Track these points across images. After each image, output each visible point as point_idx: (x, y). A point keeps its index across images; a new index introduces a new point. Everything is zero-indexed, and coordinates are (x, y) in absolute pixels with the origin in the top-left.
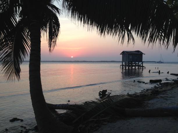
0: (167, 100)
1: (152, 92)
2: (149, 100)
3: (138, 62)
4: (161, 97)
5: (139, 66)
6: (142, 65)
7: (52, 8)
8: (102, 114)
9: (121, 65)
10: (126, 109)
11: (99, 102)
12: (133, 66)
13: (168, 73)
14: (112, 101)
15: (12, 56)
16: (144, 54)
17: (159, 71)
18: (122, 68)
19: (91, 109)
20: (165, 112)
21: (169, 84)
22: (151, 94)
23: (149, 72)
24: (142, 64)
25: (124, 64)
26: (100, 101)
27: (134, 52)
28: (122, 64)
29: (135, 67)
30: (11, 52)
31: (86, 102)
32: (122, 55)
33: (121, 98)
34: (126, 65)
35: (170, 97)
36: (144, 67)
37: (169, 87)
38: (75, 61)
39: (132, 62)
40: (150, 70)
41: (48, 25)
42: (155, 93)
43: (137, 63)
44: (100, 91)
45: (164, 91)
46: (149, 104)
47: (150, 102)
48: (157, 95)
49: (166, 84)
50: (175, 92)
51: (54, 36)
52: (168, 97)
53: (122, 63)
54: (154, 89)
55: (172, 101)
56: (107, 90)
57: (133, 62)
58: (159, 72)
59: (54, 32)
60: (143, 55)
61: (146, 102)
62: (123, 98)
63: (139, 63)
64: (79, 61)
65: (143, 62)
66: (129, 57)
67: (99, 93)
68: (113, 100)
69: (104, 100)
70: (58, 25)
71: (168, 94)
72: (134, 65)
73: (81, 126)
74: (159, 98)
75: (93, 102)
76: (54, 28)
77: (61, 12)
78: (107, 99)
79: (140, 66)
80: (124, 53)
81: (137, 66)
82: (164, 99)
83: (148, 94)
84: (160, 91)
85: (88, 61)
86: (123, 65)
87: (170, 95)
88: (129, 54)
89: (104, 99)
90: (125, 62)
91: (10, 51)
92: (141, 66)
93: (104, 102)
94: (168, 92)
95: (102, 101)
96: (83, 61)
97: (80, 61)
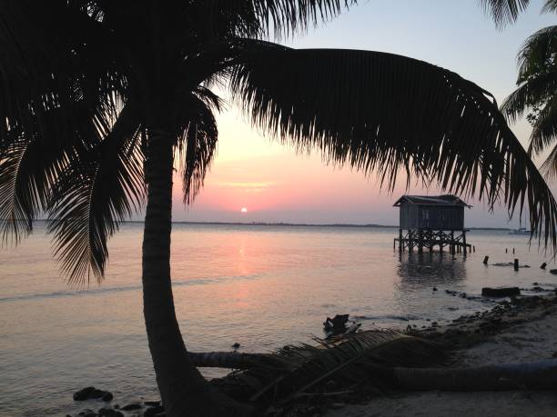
0: (519, 347)
1: (481, 325)
2: (469, 347)
3: (450, 232)
4: (506, 339)
5: (453, 243)
6: (461, 241)
7: (201, 96)
8: (331, 382)
9: (395, 240)
10: (398, 369)
11: (325, 348)
12: (436, 242)
13: (544, 266)
14: (360, 345)
15: (87, 215)
16: (469, 207)
17: (516, 261)
18: (400, 247)
19: (300, 366)
20: (501, 379)
21: (540, 301)
22: (477, 331)
23: (485, 262)
24: (464, 236)
25: (405, 234)
26: (325, 345)
27: (438, 200)
28: (401, 236)
29: (441, 247)
30: (85, 204)
31: (286, 348)
32: (398, 209)
33: (387, 339)
34: (411, 240)
35: (532, 340)
36: (470, 246)
37: (538, 312)
38: (254, 224)
39: (430, 230)
40: (487, 258)
41: (186, 132)
42: (490, 327)
43: (447, 233)
44: (328, 319)
45: (519, 322)
46: (467, 357)
47: (470, 352)
48: (494, 334)
49: (533, 302)
50: (549, 327)
51: (200, 160)
52: (524, 339)
53: (401, 231)
54: (492, 315)
55: (536, 351)
56: (348, 315)
57: (436, 232)
58: (516, 265)
59: (201, 150)
60: (466, 208)
61: (459, 351)
62: (392, 339)
63: (452, 234)
64: (265, 224)
65: (465, 231)
66: (421, 215)
67: (326, 324)
68: (361, 342)
69: (337, 344)
70: (213, 134)
71: (526, 330)
72: (438, 238)
73: (271, 409)
74: (497, 343)
75: (308, 348)
76: (201, 139)
77: (224, 105)
78: (345, 341)
79: (458, 243)
80: (403, 202)
81: (447, 242)
82: (513, 345)
83: (471, 329)
84: (506, 323)
85: (292, 225)
86: (401, 240)
87: (533, 335)
88: (420, 206)
89: (337, 341)
90: (410, 231)
91: (82, 200)
92: (461, 244)
93: (336, 347)
94: (529, 325)
95: (331, 346)
96: (278, 225)
97: (270, 225)
